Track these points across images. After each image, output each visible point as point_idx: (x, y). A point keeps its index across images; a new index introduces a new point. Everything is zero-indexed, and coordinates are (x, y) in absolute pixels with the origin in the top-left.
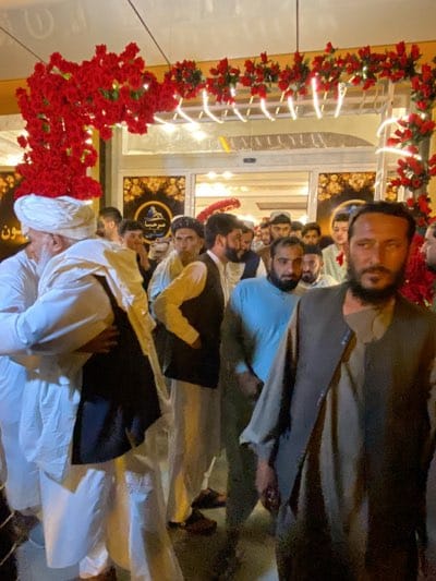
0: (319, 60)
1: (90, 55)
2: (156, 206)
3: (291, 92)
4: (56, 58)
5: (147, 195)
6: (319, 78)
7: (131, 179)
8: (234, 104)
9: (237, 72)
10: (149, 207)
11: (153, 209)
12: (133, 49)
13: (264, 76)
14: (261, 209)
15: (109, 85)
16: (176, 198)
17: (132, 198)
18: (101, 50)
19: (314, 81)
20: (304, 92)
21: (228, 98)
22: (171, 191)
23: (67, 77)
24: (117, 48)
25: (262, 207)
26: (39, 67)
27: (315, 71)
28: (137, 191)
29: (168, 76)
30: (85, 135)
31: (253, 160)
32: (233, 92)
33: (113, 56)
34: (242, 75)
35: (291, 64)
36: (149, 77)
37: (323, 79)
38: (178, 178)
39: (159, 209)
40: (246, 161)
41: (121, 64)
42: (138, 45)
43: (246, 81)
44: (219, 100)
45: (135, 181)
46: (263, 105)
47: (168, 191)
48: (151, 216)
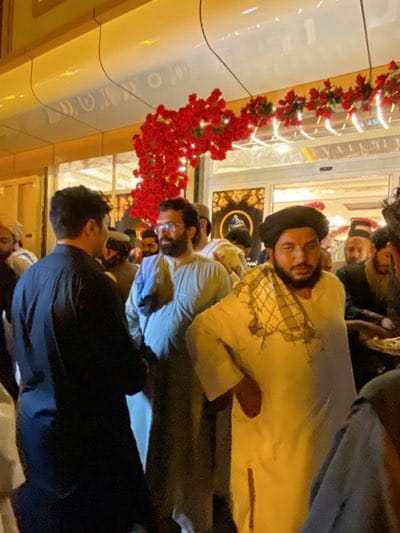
0: (382, 78)
1: (185, 103)
2: (238, 214)
3: (354, 109)
4: (161, 109)
5: (231, 206)
6: (383, 94)
7: (218, 193)
8: (301, 127)
9: (303, 99)
10: (232, 216)
11: (236, 217)
12: (217, 93)
13: (326, 100)
14: (350, 209)
15: (197, 124)
16: (256, 207)
17: (219, 209)
18: (193, 98)
19: (377, 98)
20: (366, 108)
21: (295, 122)
22: (251, 201)
23: (168, 122)
24: (204, 95)
25: (350, 208)
26: (149, 117)
27: (378, 88)
28: (223, 203)
29: (244, 111)
30: (179, 164)
31: (329, 169)
32: (300, 116)
33: (201, 101)
34: (308, 101)
35: (354, 85)
36: (229, 114)
37: (387, 94)
38: (258, 190)
39: (241, 217)
40: (322, 169)
41: (207, 106)
42: (221, 90)
43: (311, 106)
44: (286, 125)
45: (222, 195)
46: (328, 123)
47: (249, 201)
48: (234, 223)
